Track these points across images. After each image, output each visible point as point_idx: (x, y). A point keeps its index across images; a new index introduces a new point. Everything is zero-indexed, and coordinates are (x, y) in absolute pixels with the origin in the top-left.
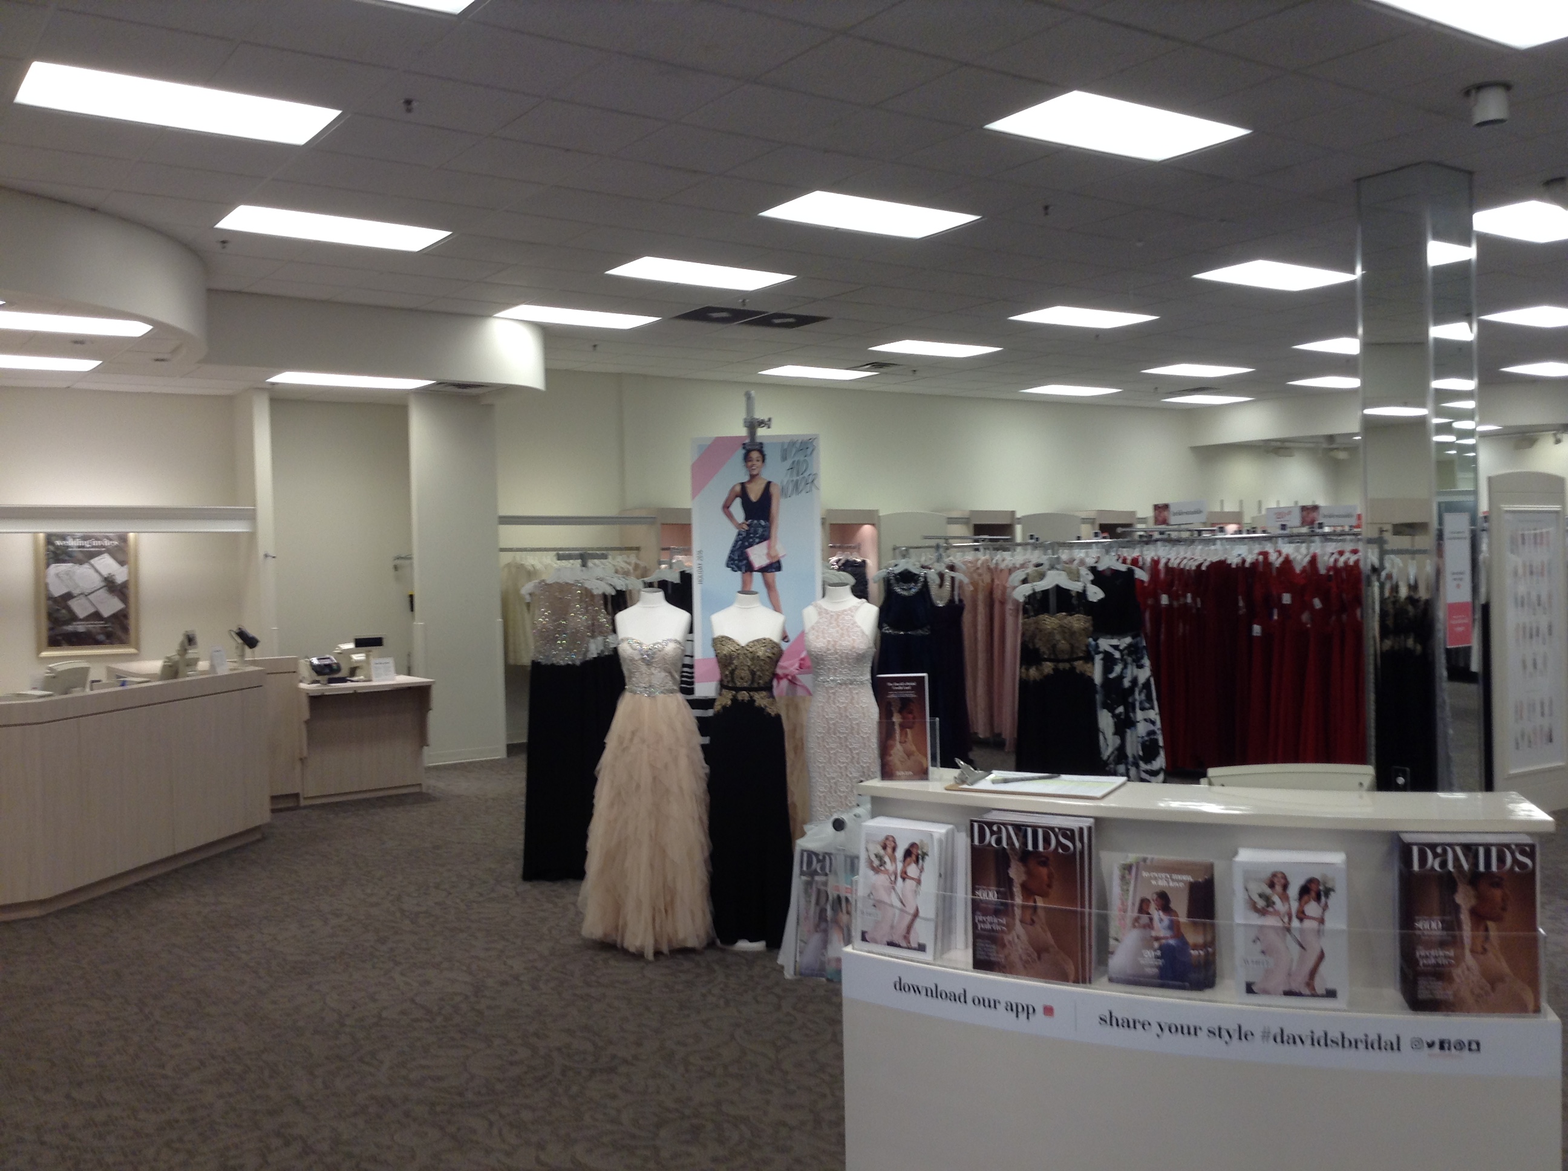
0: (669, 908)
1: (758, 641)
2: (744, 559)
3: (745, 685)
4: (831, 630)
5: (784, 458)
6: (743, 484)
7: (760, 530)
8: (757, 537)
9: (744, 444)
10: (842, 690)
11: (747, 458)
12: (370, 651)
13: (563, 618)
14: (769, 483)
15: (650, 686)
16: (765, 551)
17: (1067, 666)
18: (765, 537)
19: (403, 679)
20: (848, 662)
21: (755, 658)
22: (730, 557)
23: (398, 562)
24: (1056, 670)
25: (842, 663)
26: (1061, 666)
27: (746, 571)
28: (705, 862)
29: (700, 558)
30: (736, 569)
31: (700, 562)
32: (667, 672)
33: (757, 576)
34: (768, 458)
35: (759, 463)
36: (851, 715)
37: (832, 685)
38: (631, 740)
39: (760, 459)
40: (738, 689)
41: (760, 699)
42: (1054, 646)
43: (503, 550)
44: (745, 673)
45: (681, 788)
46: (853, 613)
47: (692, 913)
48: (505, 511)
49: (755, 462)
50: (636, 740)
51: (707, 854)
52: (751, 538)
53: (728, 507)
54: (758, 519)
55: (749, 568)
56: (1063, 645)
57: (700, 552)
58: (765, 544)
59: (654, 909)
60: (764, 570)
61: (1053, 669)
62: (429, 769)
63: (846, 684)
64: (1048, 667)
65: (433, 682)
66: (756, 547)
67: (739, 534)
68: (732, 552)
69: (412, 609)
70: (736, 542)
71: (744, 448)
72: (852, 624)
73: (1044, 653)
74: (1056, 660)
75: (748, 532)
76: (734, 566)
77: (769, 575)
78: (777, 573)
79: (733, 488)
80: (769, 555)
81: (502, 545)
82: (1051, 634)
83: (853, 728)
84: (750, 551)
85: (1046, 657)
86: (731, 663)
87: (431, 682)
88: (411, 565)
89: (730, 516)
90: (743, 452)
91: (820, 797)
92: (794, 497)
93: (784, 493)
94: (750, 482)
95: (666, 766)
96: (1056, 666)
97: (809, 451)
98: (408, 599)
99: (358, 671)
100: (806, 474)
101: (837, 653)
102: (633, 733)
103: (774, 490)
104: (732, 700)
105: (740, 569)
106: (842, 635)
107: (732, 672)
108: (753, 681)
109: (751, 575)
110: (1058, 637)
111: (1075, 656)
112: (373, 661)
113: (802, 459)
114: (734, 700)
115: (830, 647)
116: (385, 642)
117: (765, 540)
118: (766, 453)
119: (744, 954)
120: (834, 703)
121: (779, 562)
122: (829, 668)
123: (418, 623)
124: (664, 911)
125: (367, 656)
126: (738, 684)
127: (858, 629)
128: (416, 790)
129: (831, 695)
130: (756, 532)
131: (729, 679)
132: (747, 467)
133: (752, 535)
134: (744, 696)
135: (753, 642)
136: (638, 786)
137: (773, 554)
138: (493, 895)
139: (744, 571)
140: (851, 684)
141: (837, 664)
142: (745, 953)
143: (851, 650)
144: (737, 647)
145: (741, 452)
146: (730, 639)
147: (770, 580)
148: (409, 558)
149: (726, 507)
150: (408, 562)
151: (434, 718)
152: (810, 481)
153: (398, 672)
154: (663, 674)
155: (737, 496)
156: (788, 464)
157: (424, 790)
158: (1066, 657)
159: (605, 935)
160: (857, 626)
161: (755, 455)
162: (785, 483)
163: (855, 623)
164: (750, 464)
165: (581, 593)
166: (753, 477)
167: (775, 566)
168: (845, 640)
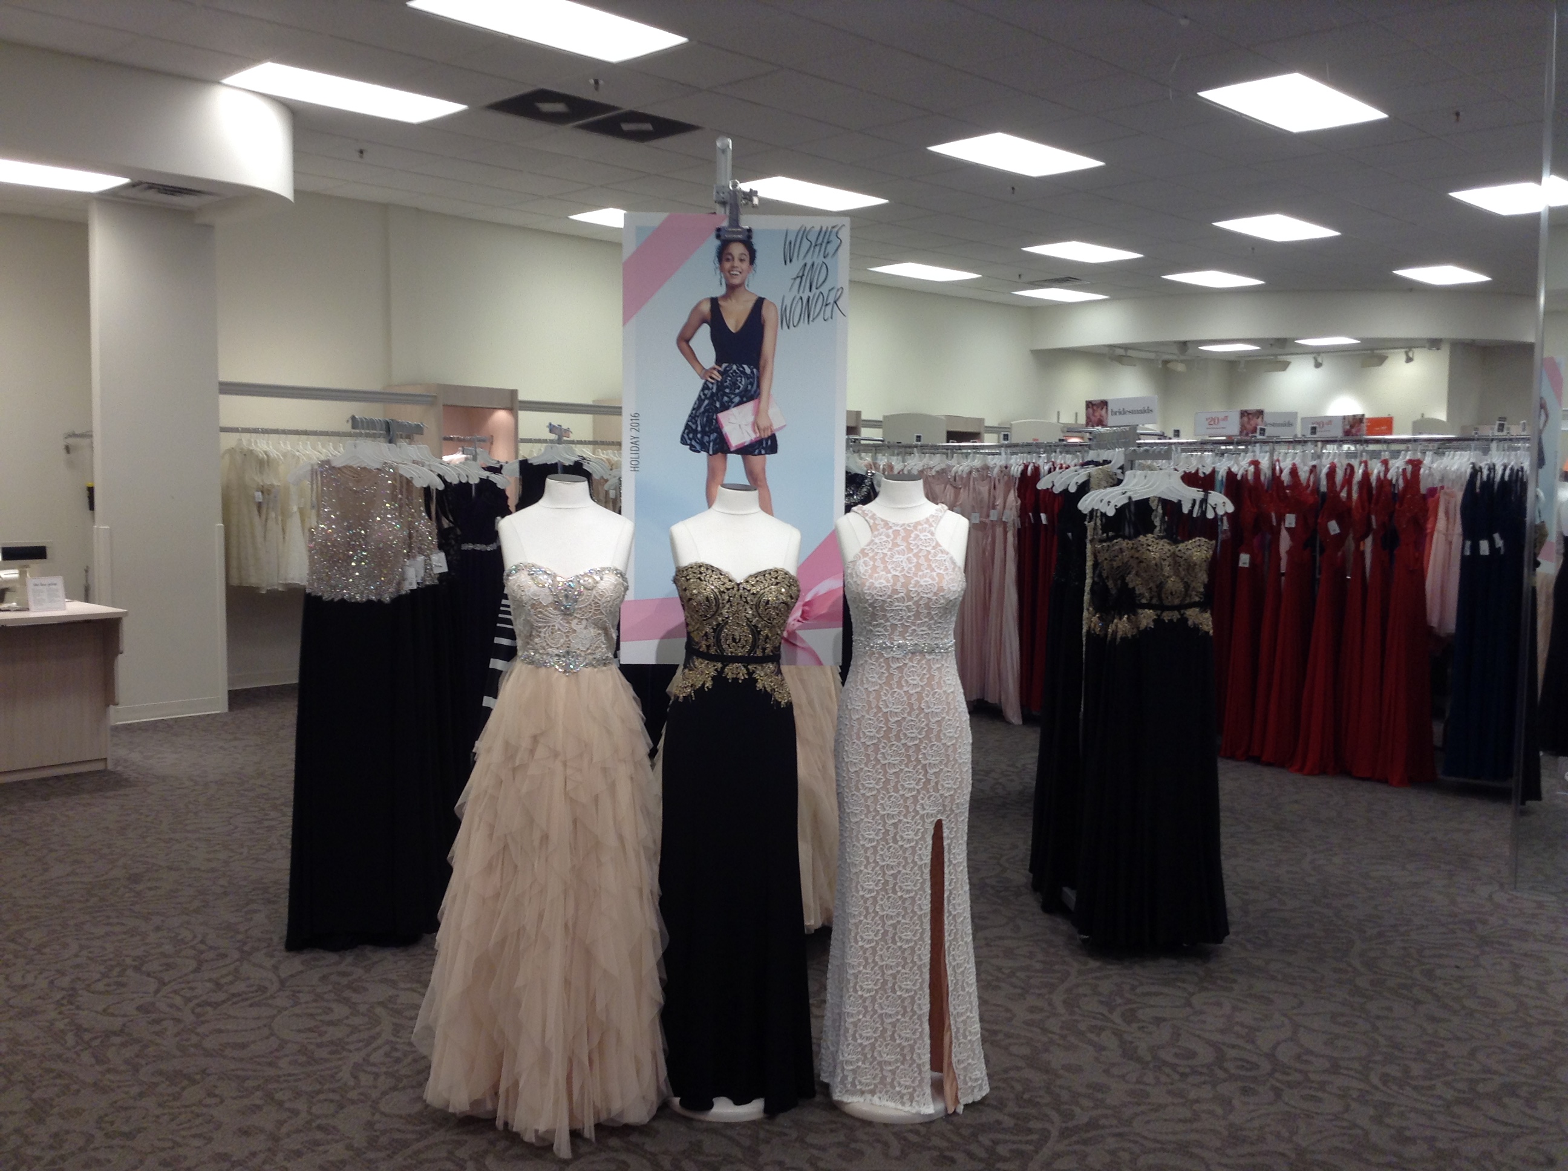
0: (598, 1053)
1: (763, 574)
2: (712, 432)
3: (740, 653)
4: (897, 558)
5: (788, 259)
6: (714, 302)
7: (742, 383)
8: (736, 395)
9: (719, 230)
10: (913, 663)
11: (722, 254)
12: (27, 566)
13: (361, 525)
14: (760, 302)
15: (568, 653)
16: (751, 418)
17: (1175, 615)
18: (751, 394)
19: (78, 608)
20: (929, 614)
21: (760, 605)
22: (687, 426)
23: (71, 441)
24: (1158, 621)
25: (918, 615)
26: (1167, 616)
27: (715, 452)
28: (658, 964)
29: (635, 426)
30: (698, 448)
31: (634, 433)
32: (599, 628)
33: (735, 461)
34: (759, 256)
35: (745, 265)
36: (929, 707)
37: (898, 654)
38: (532, 752)
39: (747, 258)
40: (727, 660)
41: (764, 677)
42: (1160, 586)
43: (224, 430)
44: (742, 632)
45: (621, 838)
46: (933, 529)
47: (638, 1062)
48: (229, 375)
49: (737, 263)
50: (541, 752)
51: (660, 952)
52: (726, 394)
53: (687, 341)
54: (740, 363)
55: (721, 447)
56: (1173, 583)
57: (636, 416)
58: (749, 406)
59: (570, 1061)
60: (745, 451)
61: (1154, 621)
62: (116, 729)
63: (921, 652)
64: (1147, 617)
65: (126, 614)
66: (734, 411)
67: (705, 387)
68: (692, 417)
69: (92, 507)
70: (700, 400)
71: (718, 237)
72: (934, 548)
73: (1142, 595)
74: (1160, 607)
75: (721, 386)
76: (693, 443)
77: (756, 460)
78: (769, 458)
79: (696, 309)
80: (756, 425)
81: (225, 422)
82: (1158, 567)
83: (930, 730)
84: (723, 417)
85: (1144, 601)
86: (718, 612)
87: (123, 613)
88: (91, 447)
89: (691, 356)
90: (718, 243)
91: (866, 850)
92: (803, 325)
93: (785, 319)
94: (726, 297)
95: (596, 799)
96: (1159, 616)
97: (831, 249)
98: (86, 493)
99: (8, 595)
100: (824, 289)
101: (910, 598)
102: (535, 739)
103: (769, 315)
104: (713, 678)
105: (704, 448)
106: (918, 566)
107: (718, 629)
108: (754, 646)
109: (725, 458)
110: (1167, 570)
111: (1188, 601)
112: (31, 581)
113: (819, 260)
114: (719, 679)
115: (898, 587)
116: (49, 552)
117: (751, 398)
118: (755, 247)
119: (727, 1127)
120: (900, 686)
121: (773, 438)
122: (893, 624)
123: (101, 527)
124: (587, 1063)
125: (22, 574)
126: (728, 652)
127: (945, 557)
128: (100, 766)
129: (896, 673)
130: (734, 385)
131: (712, 641)
132: (722, 269)
133: (727, 391)
134: (736, 671)
135: (756, 576)
136: (545, 838)
137: (763, 423)
138: (240, 987)
139: (711, 453)
140: (930, 653)
141: (909, 617)
142: (729, 1125)
143: (935, 594)
144: (728, 585)
145: (712, 244)
146: (713, 569)
147: (757, 469)
148: (88, 435)
149: (684, 340)
150: (84, 442)
151: (124, 665)
152: (831, 300)
153: (71, 596)
154: (593, 631)
155: (704, 321)
156: (795, 268)
157: (110, 767)
158: (1177, 602)
159: (475, 1103)
160: (942, 552)
161: (737, 250)
162: (788, 302)
163: (938, 544)
164: (727, 265)
165: (392, 485)
166: (732, 289)
167: (767, 445)
168: (924, 576)
